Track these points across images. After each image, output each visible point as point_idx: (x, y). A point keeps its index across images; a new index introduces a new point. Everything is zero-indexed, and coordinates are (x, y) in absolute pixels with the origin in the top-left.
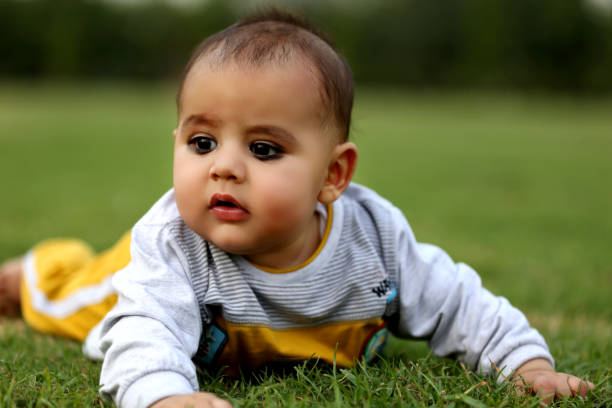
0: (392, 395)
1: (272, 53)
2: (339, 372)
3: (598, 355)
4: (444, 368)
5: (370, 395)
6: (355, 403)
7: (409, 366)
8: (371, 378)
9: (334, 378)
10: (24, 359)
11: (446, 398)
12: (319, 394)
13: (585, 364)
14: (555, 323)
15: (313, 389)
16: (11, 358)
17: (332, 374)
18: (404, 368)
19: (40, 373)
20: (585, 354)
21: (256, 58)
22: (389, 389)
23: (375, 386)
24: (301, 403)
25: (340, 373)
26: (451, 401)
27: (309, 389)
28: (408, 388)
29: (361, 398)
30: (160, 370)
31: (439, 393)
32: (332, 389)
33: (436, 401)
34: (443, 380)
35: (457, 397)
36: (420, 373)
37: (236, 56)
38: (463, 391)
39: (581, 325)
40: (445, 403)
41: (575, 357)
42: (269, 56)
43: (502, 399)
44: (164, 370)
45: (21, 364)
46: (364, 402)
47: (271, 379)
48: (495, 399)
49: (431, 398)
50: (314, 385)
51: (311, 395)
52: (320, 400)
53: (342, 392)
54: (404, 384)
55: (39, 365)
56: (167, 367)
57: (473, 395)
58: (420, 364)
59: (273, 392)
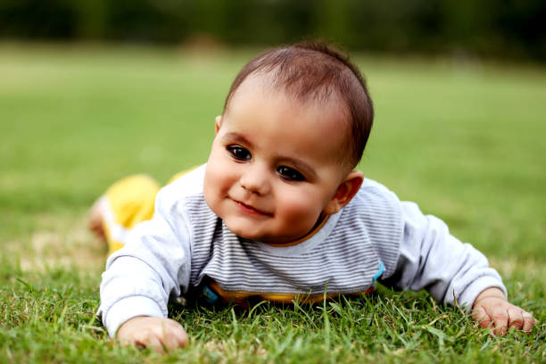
0: (371, 325)
1: (317, 93)
2: (328, 305)
3: (542, 295)
4: (415, 302)
5: (353, 324)
6: (341, 330)
7: (385, 301)
8: (354, 310)
9: (324, 309)
10: (72, 289)
11: (414, 327)
12: (312, 322)
13: (531, 302)
14: (509, 267)
15: (307, 319)
16: (61, 288)
17: (322, 306)
18: (381, 302)
19: (86, 301)
20: (531, 293)
21: (303, 94)
22: (369, 319)
23: (357, 317)
24: (296, 330)
25: (330, 306)
26: (418, 330)
27: (304, 318)
28: (383, 320)
29: (346, 326)
30: (131, 296)
31: (409, 324)
32: (323, 319)
33: (406, 331)
34: (413, 313)
35: (423, 327)
36: (394, 307)
37: (287, 88)
38: (429, 322)
39: (531, 270)
40: (413, 332)
41: (522, 296)
42: (314, 94)
43: (459, 330)
44: (135, 295)
45: (69, 294)
46: (347, 329)
47: (272, 310)
48: (454, 329)
49: (402, 327)
50: (307, 315)
51: (305, 323)
52: (312, 327)
53: (330, 321)
54: (381, 315)
55: (84, 294)
56: (137, 293)
57: (435, 325)
58: (394, 299)
59: (274, 320)
